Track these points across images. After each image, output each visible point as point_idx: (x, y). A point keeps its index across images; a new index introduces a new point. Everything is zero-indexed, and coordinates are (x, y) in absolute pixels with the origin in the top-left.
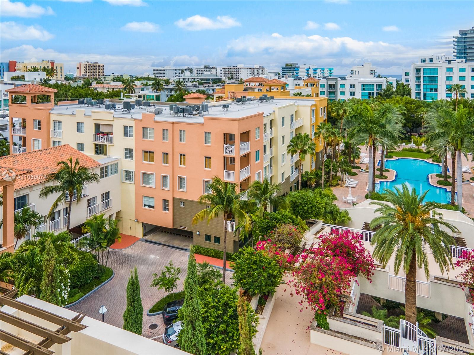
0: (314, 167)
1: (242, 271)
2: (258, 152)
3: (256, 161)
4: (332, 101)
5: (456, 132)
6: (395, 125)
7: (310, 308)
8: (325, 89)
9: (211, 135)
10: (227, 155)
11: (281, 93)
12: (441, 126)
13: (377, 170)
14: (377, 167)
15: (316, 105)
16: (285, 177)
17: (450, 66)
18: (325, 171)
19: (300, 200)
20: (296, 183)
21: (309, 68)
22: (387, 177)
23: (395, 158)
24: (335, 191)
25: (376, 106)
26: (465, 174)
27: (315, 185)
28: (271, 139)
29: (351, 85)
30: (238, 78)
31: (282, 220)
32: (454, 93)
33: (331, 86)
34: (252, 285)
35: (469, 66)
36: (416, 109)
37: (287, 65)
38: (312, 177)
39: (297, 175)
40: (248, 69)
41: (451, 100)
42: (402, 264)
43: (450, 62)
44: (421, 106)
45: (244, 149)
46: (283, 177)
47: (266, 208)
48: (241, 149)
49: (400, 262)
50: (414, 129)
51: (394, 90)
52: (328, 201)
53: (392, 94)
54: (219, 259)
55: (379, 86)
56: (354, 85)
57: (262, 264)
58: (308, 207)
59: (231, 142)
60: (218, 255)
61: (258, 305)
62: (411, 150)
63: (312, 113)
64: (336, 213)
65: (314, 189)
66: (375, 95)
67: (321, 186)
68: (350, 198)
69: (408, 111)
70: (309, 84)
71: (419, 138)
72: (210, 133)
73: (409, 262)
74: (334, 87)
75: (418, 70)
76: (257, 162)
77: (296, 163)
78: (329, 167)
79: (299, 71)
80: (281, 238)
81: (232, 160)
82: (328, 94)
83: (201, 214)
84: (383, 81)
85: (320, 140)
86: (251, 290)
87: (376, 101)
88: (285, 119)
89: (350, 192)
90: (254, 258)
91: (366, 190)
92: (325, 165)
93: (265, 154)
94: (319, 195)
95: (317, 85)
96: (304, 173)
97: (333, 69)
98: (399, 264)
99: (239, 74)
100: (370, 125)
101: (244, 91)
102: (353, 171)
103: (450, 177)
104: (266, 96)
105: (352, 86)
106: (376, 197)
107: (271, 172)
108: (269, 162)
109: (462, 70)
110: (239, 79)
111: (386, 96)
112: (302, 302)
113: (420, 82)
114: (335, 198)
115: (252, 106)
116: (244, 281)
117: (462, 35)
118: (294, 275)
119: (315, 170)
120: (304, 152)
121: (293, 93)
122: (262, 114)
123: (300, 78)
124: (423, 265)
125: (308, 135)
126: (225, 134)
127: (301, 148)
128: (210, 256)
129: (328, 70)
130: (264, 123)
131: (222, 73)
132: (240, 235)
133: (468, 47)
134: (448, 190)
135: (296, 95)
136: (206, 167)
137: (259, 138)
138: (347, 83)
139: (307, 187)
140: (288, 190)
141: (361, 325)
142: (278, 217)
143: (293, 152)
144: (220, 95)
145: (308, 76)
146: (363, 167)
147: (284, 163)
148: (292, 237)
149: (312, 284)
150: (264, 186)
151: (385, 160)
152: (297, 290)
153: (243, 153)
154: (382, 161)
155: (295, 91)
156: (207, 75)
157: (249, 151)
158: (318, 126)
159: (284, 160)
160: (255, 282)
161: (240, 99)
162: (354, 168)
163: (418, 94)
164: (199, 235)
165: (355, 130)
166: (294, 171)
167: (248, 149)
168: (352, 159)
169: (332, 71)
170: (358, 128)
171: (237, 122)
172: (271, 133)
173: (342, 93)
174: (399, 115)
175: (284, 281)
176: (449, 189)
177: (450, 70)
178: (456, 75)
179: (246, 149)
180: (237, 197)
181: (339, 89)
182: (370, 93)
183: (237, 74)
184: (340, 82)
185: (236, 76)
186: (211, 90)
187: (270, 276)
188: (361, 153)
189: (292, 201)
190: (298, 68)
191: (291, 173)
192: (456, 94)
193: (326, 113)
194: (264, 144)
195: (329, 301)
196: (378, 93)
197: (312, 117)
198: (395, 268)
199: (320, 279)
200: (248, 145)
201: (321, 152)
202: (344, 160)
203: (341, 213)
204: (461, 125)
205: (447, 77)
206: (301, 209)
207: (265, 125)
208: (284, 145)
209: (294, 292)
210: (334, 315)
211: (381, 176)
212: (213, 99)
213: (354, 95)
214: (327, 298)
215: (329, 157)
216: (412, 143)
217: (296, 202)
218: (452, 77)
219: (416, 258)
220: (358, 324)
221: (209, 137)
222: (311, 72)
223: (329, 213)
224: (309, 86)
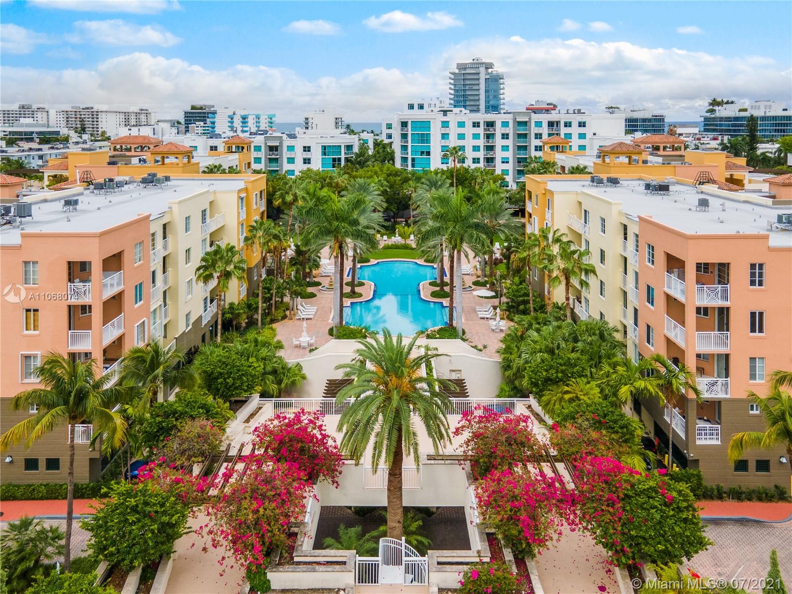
0: (244, 294)
1: (106, 531)
2: (139, 288)
3: (136, 303)
4: (274, 175)
5: (454, 227)
6: (373, 214)
7: (237, 566)
8: (262, 154)
9: (38, 267)
10: (74, 301)
11: (183, 167)
12: (436, 218)
13: (347, 284)
14: (347, 279)
15: (246, 190)
16: (192, 320)
17: (445, 119)
18: (263, 297)
19: (220, 367)
20: (212, 326)
21: (234, 114)
22: (360, 295)
23: (373, 261)
24: (282, 331)
25: (343, 182)
26: (466, 277)
27: (246, 323)
28: (164, 258)
29: (305, 147)
30: (95, 129)
31: (186, 412)
32: (451, 159)
33: (272, 149)
34: (129, 553)
35: (469, 119)
36: (402, 183)
37: (193, 108)
38: (241, 311)
39: (215, 310)
40: (118, 114)
41: (448, 169)
42: (384, 455)
43: (445, 112)
44: (410, 179)
45: (112, 285)
46: (187, 319)
47: (155, 393)
48: (105, 285)
49: (380, 452)
50: (401, 212)
51: (370, 153)
52: (268, 354)
53: (367, 160)
54: (56, 501)
55: (349, 147)
56: (309, 147)
57: (148, 509)
58: (234, 379)
59: (84, 274)
60: (55, 493)
61: (140, 584)
62: (396, 247)
63: (240, 205)
64: (282, 371)
65: (244, 330)
66: (343, 163)
67: (257, 324)
68: (305, 339)
69: (391, 187)
70: (234, 147)
71: (406, 227)
72: (35, 263)
73: (393, 450)
74: (277, 150)
75: (404, 124)
76: (136, 306)
77: (211, 292)
78: (269, 289)
79: (215, 120)
80: (185, 446)
81: (86, 309)
82: (268, 161)
83: (16, 432)
84: (354, 140)
85: (255, 250)
86: (127, 562)
87: (345, 173)
88: (191, 219)
89: (305, 329)
90: (133, 502)
91: (330, 321)
92: (264, 288)
93: (154, 286)
94: (253, 344)
95: (249, 149)
96: (227, 306)
97: (274, 116)
98: (379, 456)
99: (97, 122)
100: (336, 223)
101: (109, 164)
102: (310, 290)
103: (447, 284)
104: (154, 175)
105: (307, 149)
106: (345, 335)
107: (166, 316)
108: (162, 300)
109: (461, 124)
110: (98, 131)
111: (359, 163)
112: (223, 558)
113: (407, 142)
114: (279, 346)
115: (127, 197)
116: (112, 549)
117: (460, 69)
118: (208, 513)
119: (245, 299)
120: (227, 275)
121: (207, 164)
122: (148, 216)
123: (218, 136)
124: (412, 450)
125: (233, 247)
126: (69, 263)
127: (222, 271)
128: (37, 499)
129: (267, 117)
130: (152, 232)
131: (62, 119)
132: (104, 447)
133: (467, 88)
134: (445, 305)
135: (212, 170)
136: (27, 330)
137: (141, 262)
138: (299, 144)
139: (232, 328)
140: (198, 342)
141: (322, 568)
142: (180, 409)
143: (207, 278)
144: (58, 173)
145: (232, 130)
146: (325, 282)
147: (190, 296)
148: (206, 442)
149: (240, 524)
150: (152, 357)
151: (359, 265)
152: (214, 540)
153: (108, 293)
154: (353, 269)
155: (211, 161)
156: (25, 124)
157: (121, 288)
158: (251, 226)
159: (190, 290)
160: (134, 545)
161: (101, 184)
162: (311, 284)
163: (405, 160)
164: (11, 462)
165: (312, 234)
166: (209, 304)
167: (119, 284)
168: (307, 270)
169: (273, 119)
170: (317, 229)
171: (97, 240)
172: (165, 247)
173: (291, 160)
174: (379, 195)
175: (190, 528)
176: (446, 302)
177: (445, 124)
178: (453, 130)
179: (115, 285)
180: (97, 386)
181: (286, 154)
182: (334, 160)
183: (93, 121)
184: (287, 142)
185: (91, 126)
186: (36, 158)
187: (164, 526)
188: (322, 259)
189: (205, 372)
190: (214, 113)
191: (203, 309)
192: (454, 161)
193: (264, 201)
194: (152, 270)
195: (271, 543)
196: (347, 160)
197: (240, 211)
198: (373, 462)
199: (256, 511)
200: (120, 277)
201: (256, 266)
202: (295, 277)
203: (290, 369)
204: (461, 217)
205: (442, 134)
206: (221, 383)
207: (153, 235)
208: (190, 264)
209: (209, 544)
210: (280, 564)
211: (353, 294)
212: (41, 179)
213: (309, 163)
214: (267, 539)
215: (270, 272)
216: (397, 235)
217: (212, 373)
218: (448, 134)
219: (403, 442)
220: (317, 567)
221: (33, 271)
222: (237, 123)
223: (270, 373)
224: (234, 150)
